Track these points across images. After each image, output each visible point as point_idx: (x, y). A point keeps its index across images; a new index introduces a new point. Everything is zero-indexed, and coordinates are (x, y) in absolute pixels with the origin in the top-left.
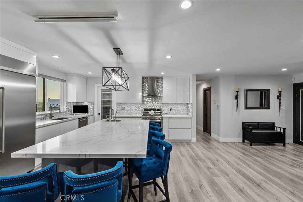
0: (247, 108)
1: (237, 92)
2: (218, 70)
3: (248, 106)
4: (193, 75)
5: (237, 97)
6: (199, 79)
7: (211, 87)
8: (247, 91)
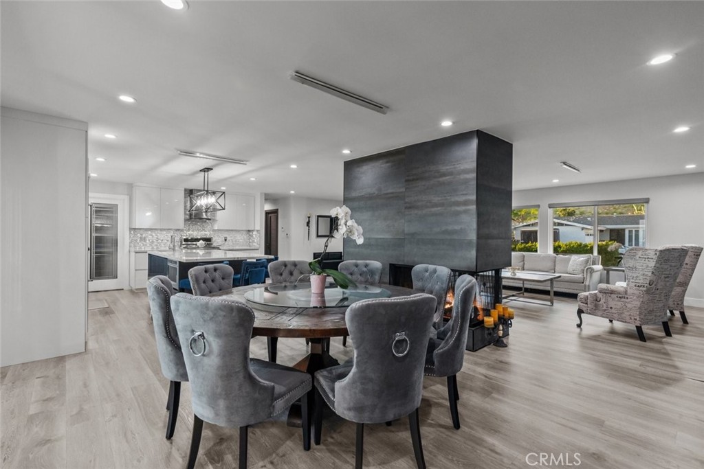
0: (318, 236)
1: (309, 217)
2: (292, 192)
3: (319, 234)
4: (261, 194)
5: (308, 224)
6: (268, 198)
7: (277, 209)
8: (318, 216)
